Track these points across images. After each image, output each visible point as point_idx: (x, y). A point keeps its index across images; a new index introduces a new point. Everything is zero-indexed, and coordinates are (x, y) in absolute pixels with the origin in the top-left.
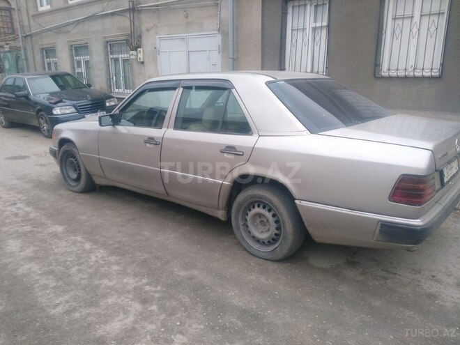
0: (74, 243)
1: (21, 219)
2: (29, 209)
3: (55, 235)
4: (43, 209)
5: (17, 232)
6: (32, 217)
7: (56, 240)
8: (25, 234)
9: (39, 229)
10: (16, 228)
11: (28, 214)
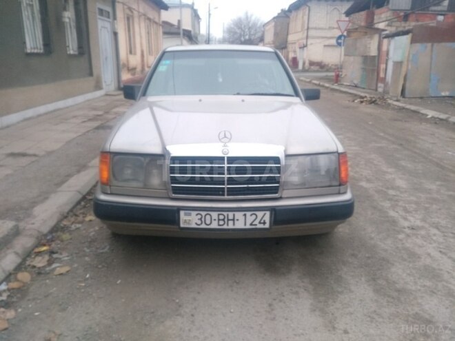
0: (356, 172)
1: (400, 203)
2: (392, 213)
3: (368, 181)
4: (375, 208)
5: (401, 192)
6: (388, 202)
7: (368, 177)
8: (393, 188)
9: (381, 188)
10: (402, 195)
11: (393, 207)
